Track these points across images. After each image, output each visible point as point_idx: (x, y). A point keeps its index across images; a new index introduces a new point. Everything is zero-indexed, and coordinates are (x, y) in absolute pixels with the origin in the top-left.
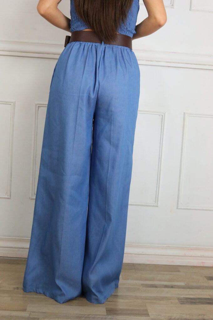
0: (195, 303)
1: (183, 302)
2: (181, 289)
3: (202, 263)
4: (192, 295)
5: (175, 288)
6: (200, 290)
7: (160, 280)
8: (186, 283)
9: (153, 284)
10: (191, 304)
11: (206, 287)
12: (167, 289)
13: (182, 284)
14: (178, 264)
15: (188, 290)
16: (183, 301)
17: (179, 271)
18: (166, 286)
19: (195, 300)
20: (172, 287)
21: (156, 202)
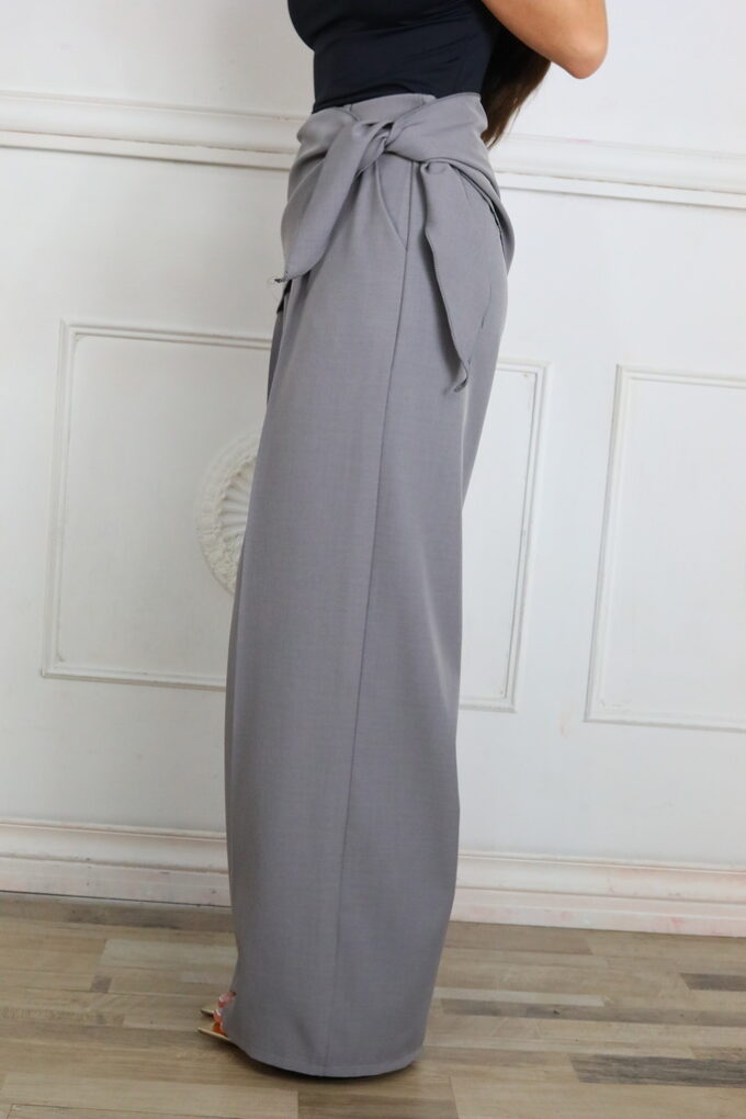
0: (635, 1076)
1: (589, 1071)
2: (587, 1022)
3: (675, 921)
4: (629, 1046)
5: (565, 1017)
6: (661, 1027)
7: (514, 987)
8: (607, 999)
9: (484, 1002)
10: (622, 1082)
11: (682, 1016)
12: (532, 1022)
13: (595, 1002)
14: (586, 923)
15: (615, 1025)
16: (591, 1068)
17: (587, 952)
18: (534, 1011)
19: (635, 1066)
20: (556, 1013)
21: (509, 694)
